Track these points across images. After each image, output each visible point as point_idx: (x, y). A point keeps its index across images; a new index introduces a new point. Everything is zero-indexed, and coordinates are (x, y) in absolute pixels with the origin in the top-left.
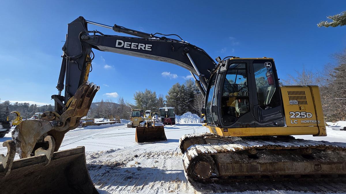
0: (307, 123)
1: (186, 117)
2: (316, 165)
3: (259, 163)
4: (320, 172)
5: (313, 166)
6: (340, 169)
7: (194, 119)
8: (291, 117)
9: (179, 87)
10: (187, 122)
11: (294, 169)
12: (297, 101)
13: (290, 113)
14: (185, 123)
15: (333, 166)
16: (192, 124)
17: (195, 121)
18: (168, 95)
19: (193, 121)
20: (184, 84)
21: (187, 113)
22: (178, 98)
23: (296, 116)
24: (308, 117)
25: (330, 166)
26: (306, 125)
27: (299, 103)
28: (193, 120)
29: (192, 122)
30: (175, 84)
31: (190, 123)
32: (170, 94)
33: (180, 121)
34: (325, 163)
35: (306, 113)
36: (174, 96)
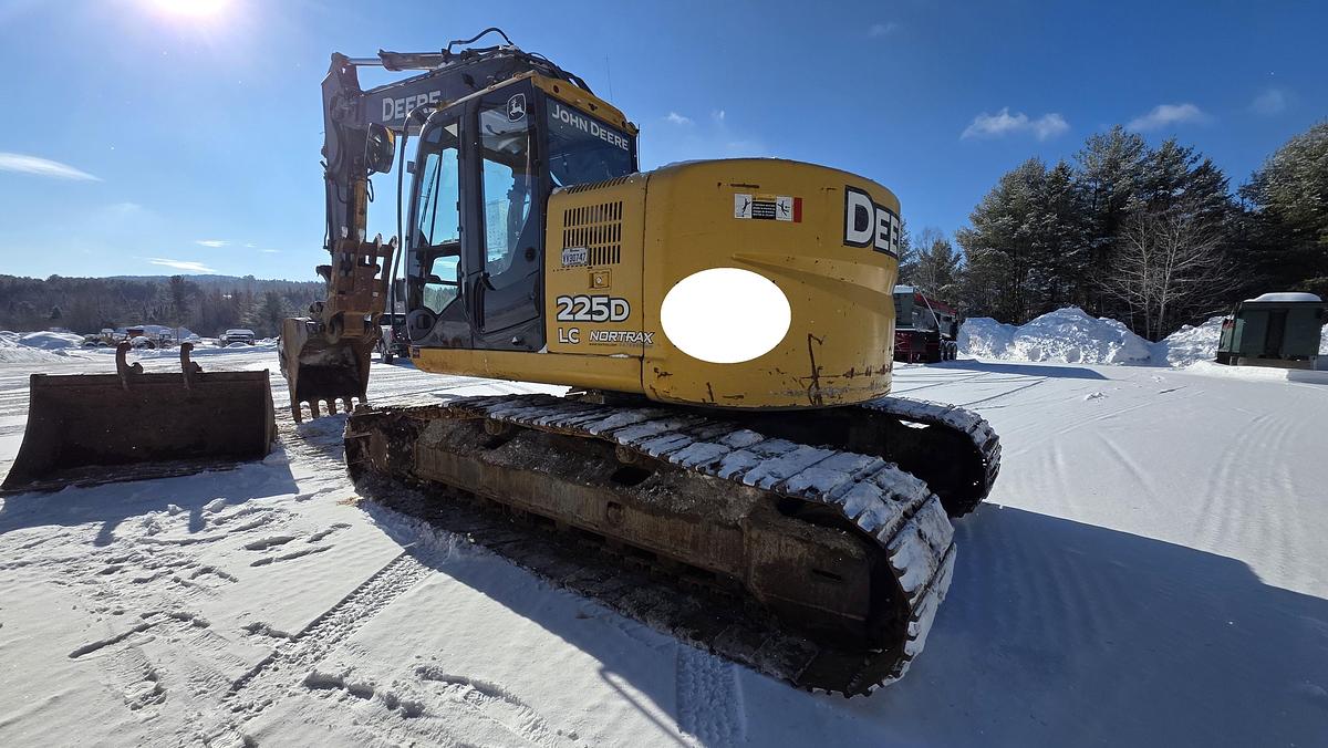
0: (607, 344)
1: (1044, 332)
2: (610, 504)
3: (482, 461)
4: (616, 531)
5: (603, 505)
6: (683, 540)
7: (1095, 341)
8: (560, 317)
9: (1034, 185)
10: (1042, 354)
11: (553, 501)
12: (586, 251)
13: (560, 301)
14: (1026, 361)
15: (664, 524)
16: (1074, 365)
17: (1094, 355)
18: (974, 228)
19: (1082, 354)
20: (1067, 162)
21: (1056, 313)
22: (1023, 238)
23: (574, 314)
24: (614, 317)
25: (651, 518)
26: (603, 350)
27: (594, 258)
28: (1084, 350)
29: (1072, 357)
30: (1016, 165)
31: (1061, 361)
32: (978, 221)
33: (1010, 349)
34: (638, 506)
35: (609, 300)
36: (999, 231)
